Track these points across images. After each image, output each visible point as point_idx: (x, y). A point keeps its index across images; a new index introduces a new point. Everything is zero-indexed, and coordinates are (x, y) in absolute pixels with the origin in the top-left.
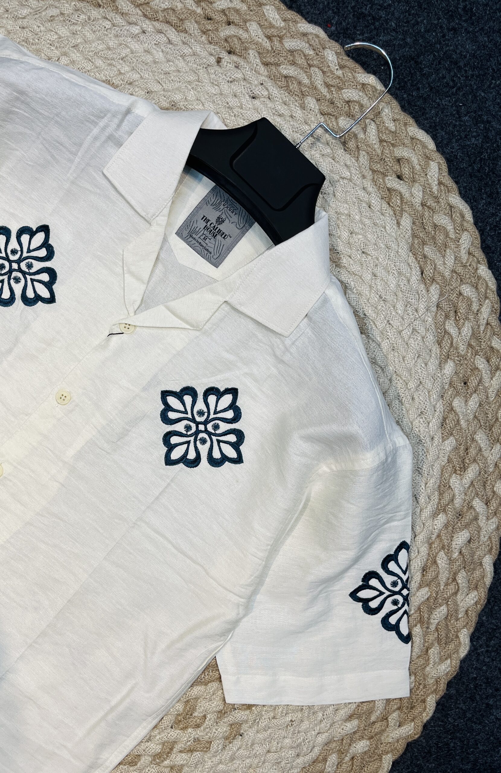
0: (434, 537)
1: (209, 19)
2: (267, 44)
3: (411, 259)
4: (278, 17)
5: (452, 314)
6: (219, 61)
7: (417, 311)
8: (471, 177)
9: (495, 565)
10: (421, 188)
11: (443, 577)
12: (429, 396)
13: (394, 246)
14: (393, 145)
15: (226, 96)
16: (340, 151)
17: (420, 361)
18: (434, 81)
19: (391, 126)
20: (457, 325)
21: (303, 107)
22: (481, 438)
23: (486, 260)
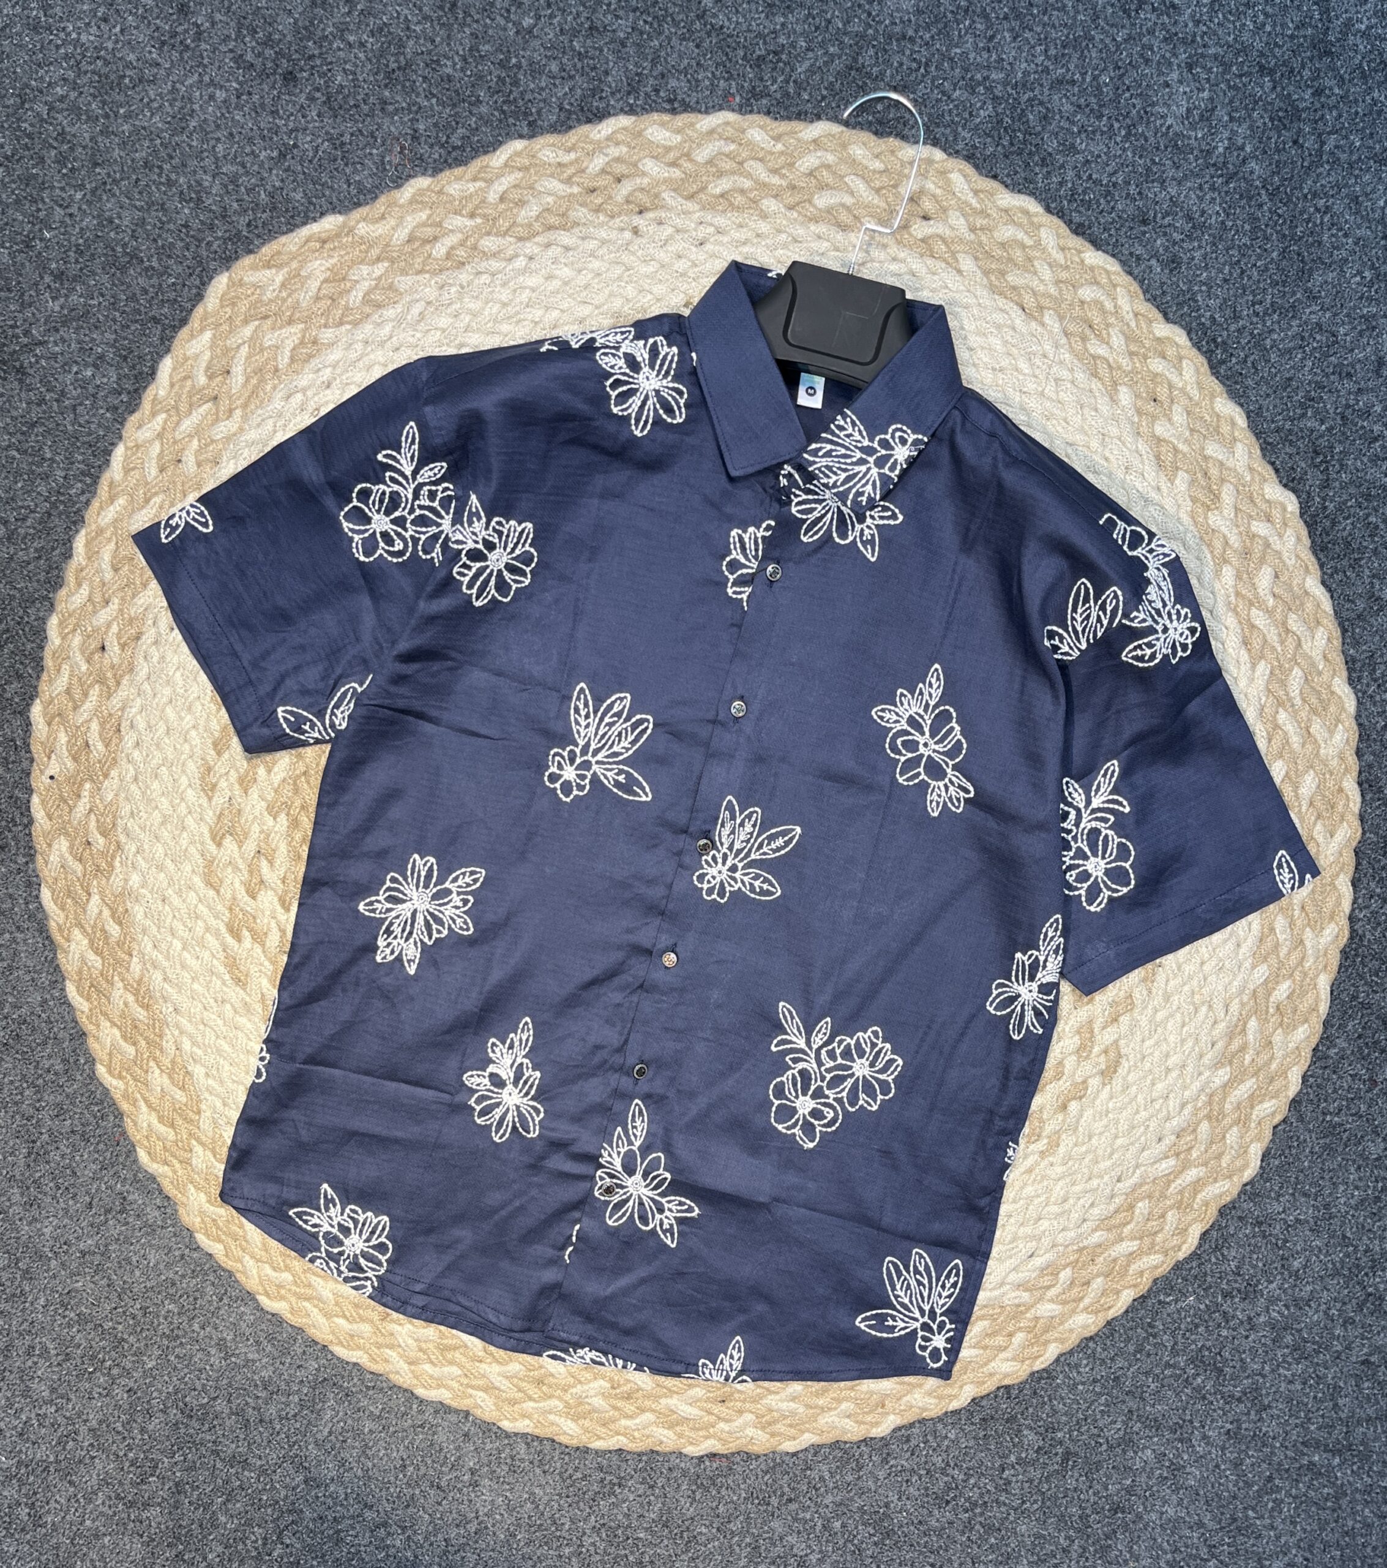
0: (1233, 599)
1: (593, 191)
2: (676, 173)
3: (1001, 302)
4: (668, 134)
5: (1088, 331)
6: (636, 231)
7: (1045, 356)
8: (1006, 156)
9: (1323, 583)
10: (958, 214)
11: (1273, 636)
12: (1124, 444)
13: (972, 301)
14: (895, 186)
15: (672, 264)
16: (840, 236)
17: (1086, 411)
18: (892, 76)
19: (878, 165)
20: (1103, 341)
21: (764, 216)
22: (1213, 449)
23: (1088, 245)
